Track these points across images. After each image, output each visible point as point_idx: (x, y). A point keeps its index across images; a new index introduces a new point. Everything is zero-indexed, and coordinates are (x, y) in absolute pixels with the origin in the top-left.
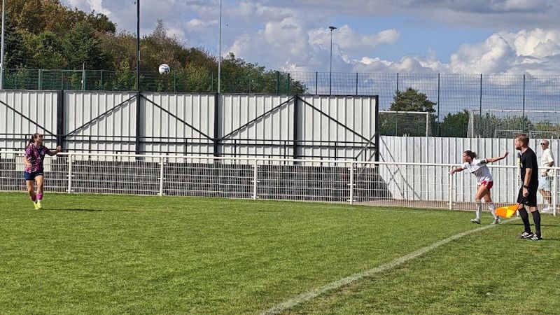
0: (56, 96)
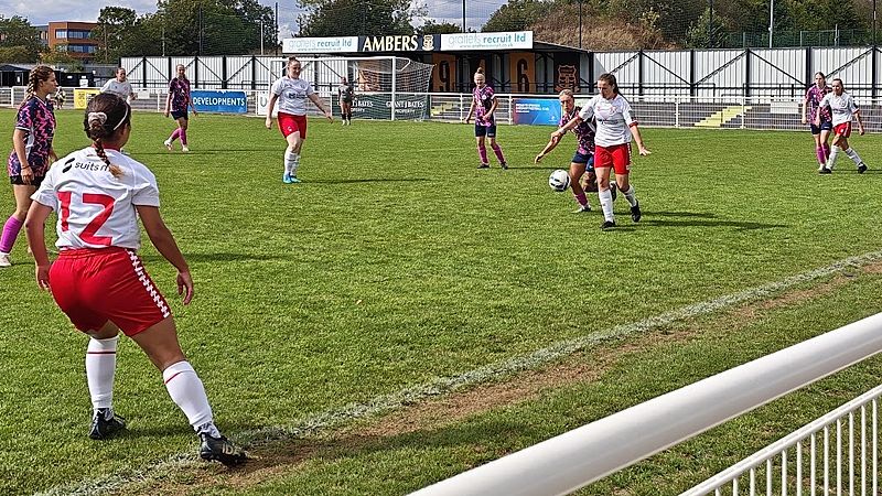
0: (805, 51)
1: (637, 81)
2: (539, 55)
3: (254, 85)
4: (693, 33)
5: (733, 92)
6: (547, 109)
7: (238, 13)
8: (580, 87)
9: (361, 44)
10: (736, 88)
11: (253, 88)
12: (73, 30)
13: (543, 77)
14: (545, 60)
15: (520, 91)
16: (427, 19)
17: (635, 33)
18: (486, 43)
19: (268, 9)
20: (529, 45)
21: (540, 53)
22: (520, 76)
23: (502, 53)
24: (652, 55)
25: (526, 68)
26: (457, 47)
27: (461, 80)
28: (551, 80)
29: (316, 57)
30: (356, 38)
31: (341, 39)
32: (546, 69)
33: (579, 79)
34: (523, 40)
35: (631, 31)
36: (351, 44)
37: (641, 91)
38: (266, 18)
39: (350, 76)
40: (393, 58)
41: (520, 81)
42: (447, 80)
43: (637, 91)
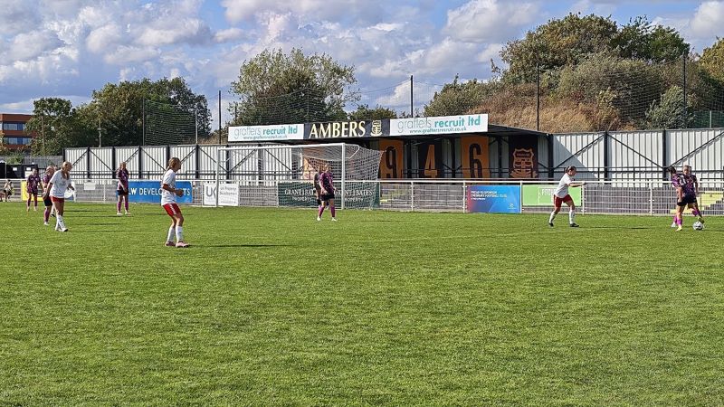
1: (602, 165)
2: (493, 139)
3: (198, 175)
4: (655, 112)
5: (712, 175)
6: (505, 196)
7: (173, 102)
8: (538, 172)
9: (307, 132)
10: (715, 171)
11: (197, 177)
12: (8, 123)
13: (497, 162)
14: (500, 144)
15: (473, 176)
16: (360, 103)
17: (588, 114)
18: (438, 127)
19: (201, 98)
20: (483, 128)
21: (494, 136)
22: (472, 161)
23: (453, 138)
24: (619, 137)
25: (479, 153)
26: (407, 133)
27: (409, 167)
28: (506, 165)
29: (260, 145)
30: (303, 125)
31: (286, 126)
32: (500, 153)
33: (536, 163)
34: (477, 123)
35: (583, 112)
36: (297, 131)
37: (606, 176)
38: (200, 106)
39: (295, 164)
40: (342, 144)
41: (472, 166)
42: (394, 167)
43: (602, 176)
